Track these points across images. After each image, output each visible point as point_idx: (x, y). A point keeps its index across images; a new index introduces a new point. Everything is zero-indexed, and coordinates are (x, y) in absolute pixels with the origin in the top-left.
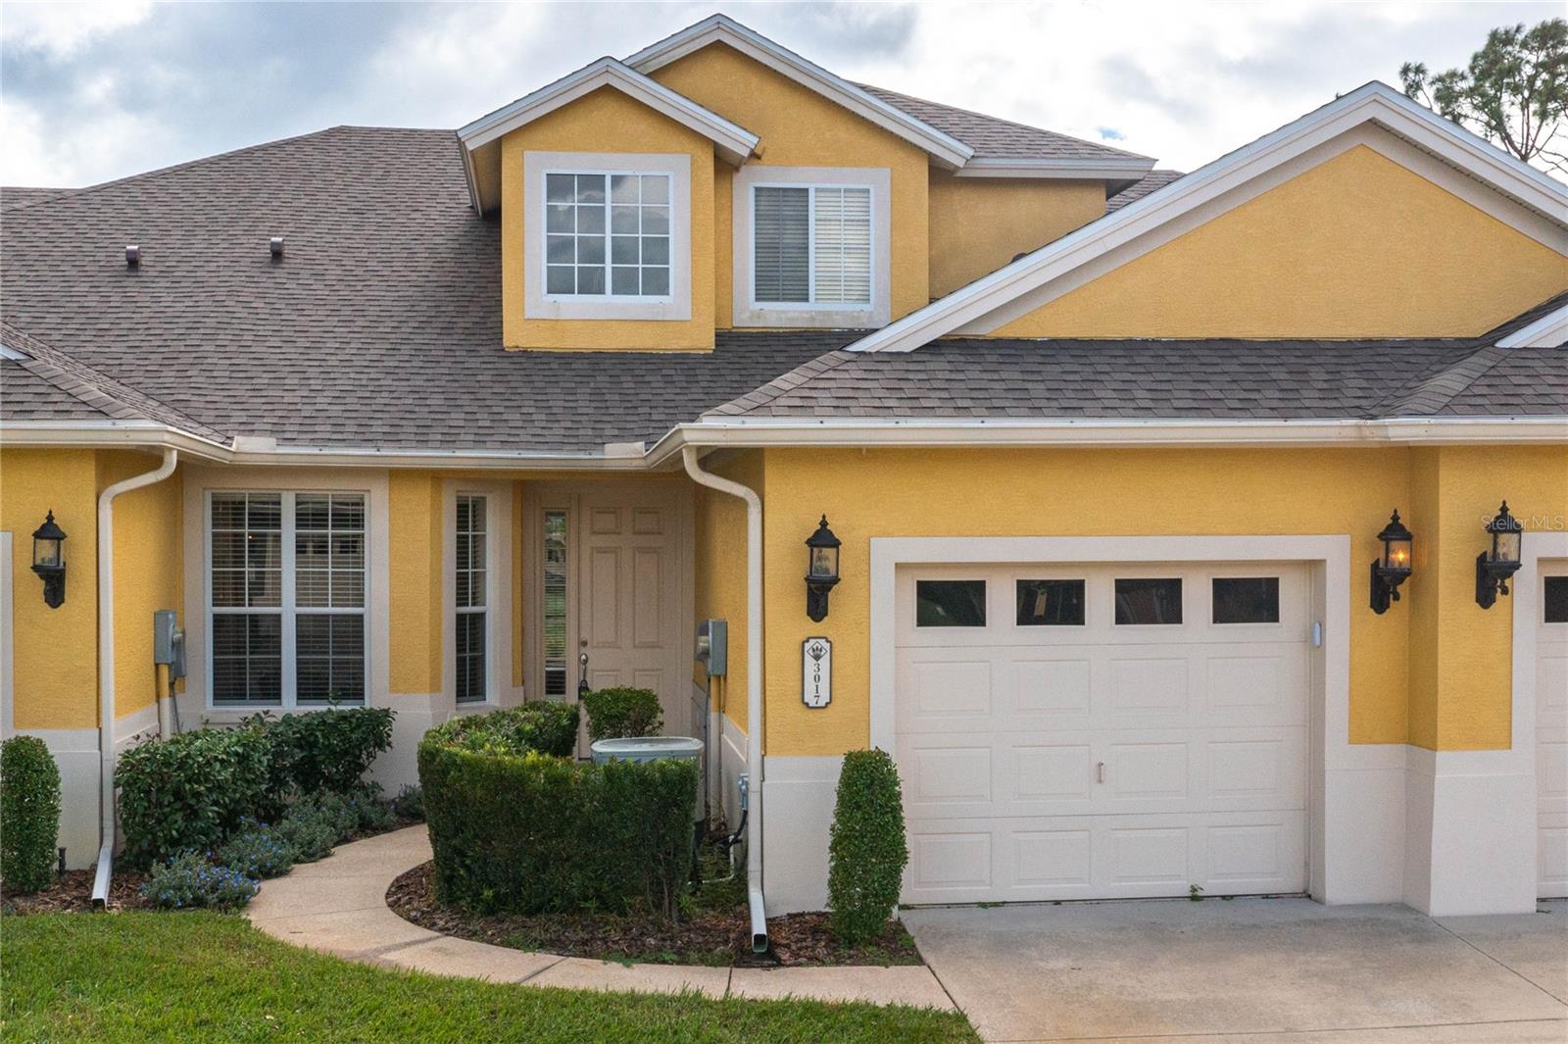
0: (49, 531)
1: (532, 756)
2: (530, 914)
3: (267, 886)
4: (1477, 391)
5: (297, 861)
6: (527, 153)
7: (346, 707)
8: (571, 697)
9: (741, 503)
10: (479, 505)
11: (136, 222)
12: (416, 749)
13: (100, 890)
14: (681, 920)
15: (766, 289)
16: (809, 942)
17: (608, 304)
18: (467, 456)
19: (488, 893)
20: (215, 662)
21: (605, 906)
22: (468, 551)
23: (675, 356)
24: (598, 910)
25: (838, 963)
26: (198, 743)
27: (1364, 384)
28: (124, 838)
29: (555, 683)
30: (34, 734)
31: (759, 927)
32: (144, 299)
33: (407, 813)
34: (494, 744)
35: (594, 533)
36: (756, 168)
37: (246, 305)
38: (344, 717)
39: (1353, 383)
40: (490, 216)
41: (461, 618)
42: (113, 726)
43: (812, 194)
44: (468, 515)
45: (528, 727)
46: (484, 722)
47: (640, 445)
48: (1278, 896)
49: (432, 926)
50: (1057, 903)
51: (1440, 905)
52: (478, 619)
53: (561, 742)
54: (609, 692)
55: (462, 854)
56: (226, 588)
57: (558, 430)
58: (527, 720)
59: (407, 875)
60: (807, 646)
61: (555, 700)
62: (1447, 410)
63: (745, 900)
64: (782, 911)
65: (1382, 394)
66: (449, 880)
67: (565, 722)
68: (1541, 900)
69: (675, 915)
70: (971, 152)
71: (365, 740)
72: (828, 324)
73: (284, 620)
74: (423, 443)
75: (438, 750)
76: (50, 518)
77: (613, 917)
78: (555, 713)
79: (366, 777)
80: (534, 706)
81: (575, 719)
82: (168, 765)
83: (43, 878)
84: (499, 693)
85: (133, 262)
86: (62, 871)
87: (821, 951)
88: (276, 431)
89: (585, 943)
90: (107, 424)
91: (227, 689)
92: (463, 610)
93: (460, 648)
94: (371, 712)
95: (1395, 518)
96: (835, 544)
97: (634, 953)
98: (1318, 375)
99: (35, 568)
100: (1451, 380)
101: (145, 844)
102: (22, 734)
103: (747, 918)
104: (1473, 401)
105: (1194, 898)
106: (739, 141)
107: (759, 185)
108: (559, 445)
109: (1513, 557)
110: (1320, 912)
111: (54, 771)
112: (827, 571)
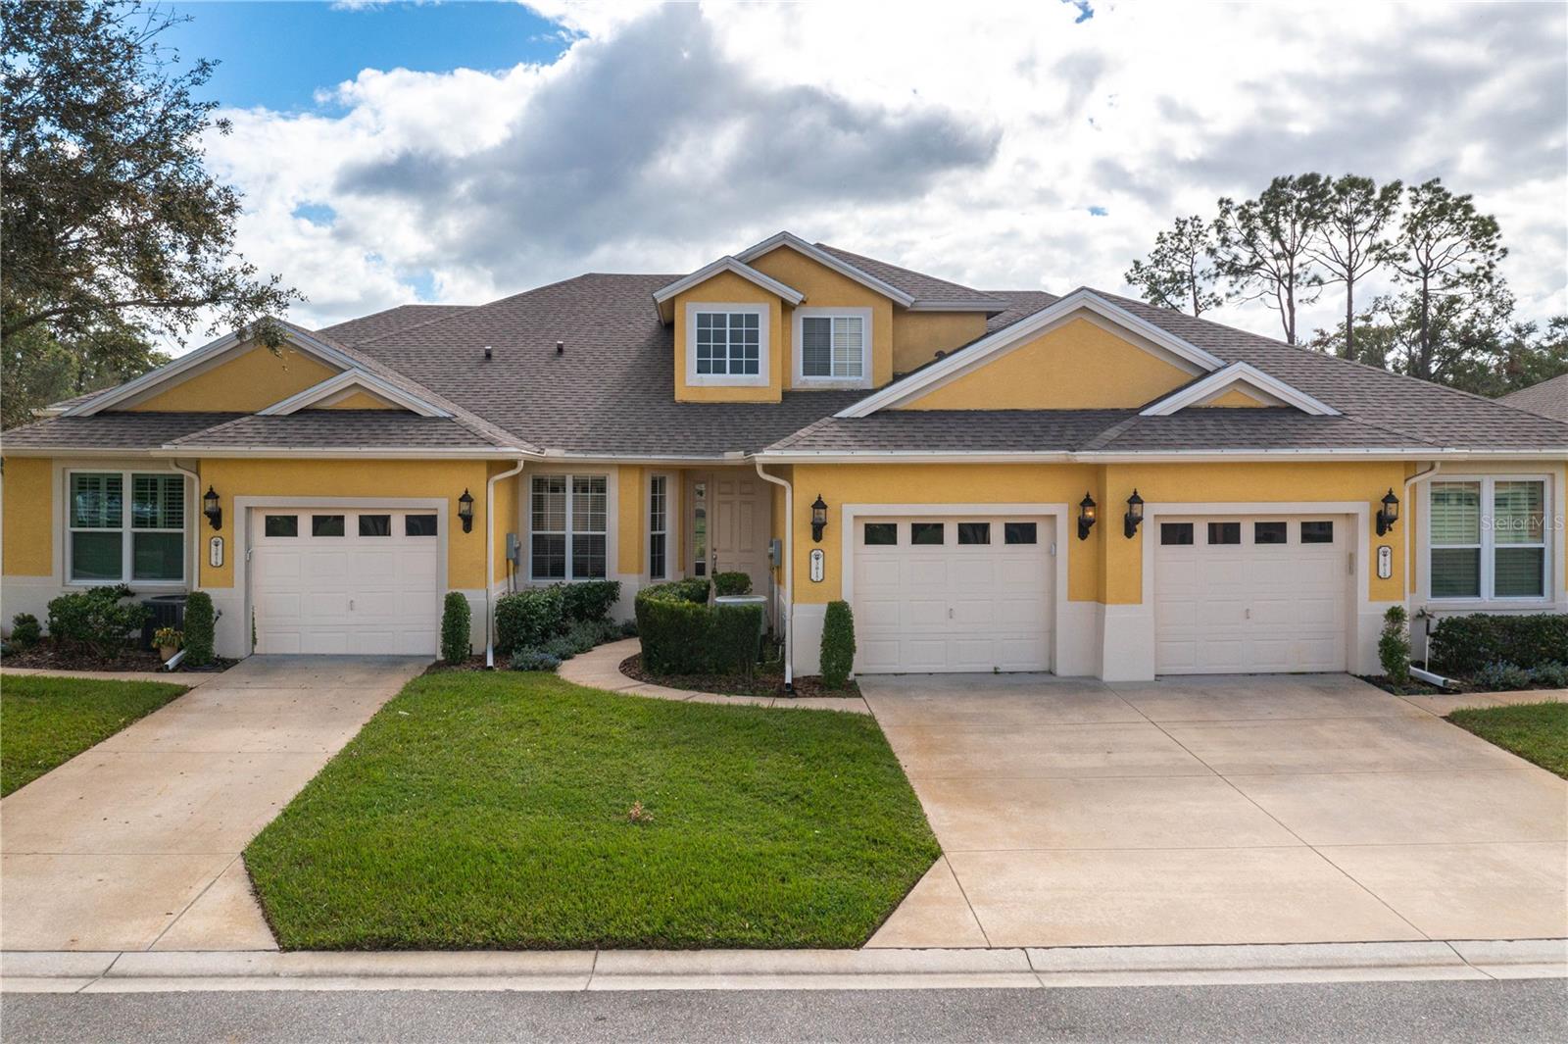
0: (466, 498)
1: (687, 602)
2: (686, 674)
3: (565, 663)
4: (1123, 438)
5: (576, 653)
6: (687, 303)
7: (597, 580)
8: (708, 576)
9: (783, 487)
10: (662, 480)
11: (487, 332)
12: (633, 600)
13: (490, 662)
14: (754, 678)
15: (808, 370)
16: (811, 688)
17: (728, 379)
18: (657, 458)
19: (666, 665)
20: (533, 558)
21: (719, 672)
22: (657, 504)
23: (761, 404)
24: (716, 673)
25: (823, 696)
26: (532, 596)
27: (1075, 433)
28: (498, 641)
29: (700, 569)
30: (460, 591)
31: (788, 680)
32: (495, 375)
33: (628, 632)
34: (670, 598)
35: (719, 493)
36: (804, 308)
37: (546, 378)
38: (597, 585)
39: (1070, 432)
40: (668, 327)
41: (653, 537)
42: (493, 588)
43: (832, 321)
44: (657, 486)
45: (686, 590)
46: (664, 588)
47: (742, 453)
48: (1036, 673)
49: (641, 680)
50: (931, 674)
51: (1108, 676)
52: (662, 538)
53: (702, 597)
54: (727, 574)
55: (655, 648)
56: (538, 521)
57: (702, 444)
58: (685, 587)
59: (629, 659)
60: (813, 554)
61: (700, 578)
62: (1106, 447)
63: (784, 671)
64: (799, 675)
65: (1082, 438)
66: (649, 659)
67: (704, 588)
68: (1157, 676)
69: (751, 675)
70: (913, 299)
71: (607, 596)
72: (840, 387)
73: (567, 537)
74: (636, 451)
75: (644, 600)
76: (467, 492)
77: (723, 676)
78: (699, 584)
79: (607, 615)
80: (689, 581)
81: (708, 587)
82: (520, 606)
83: (463, 657)
84: (671, 574)
85: (488, 355)
86: (470, 655)
87: (816, 691)
88: (564, 446)
89: (710, 687)
90: (492, 449)
91: (538, 572)
92: (654, 533)
93: (653, 552)
94: (610, 583)
95: (1088, 496)
96: (825, 507)
97: (732, 691)
98: (1054, 428)
99: (460, 515)
100: (1112, 433)
101: (508, 643)
102: (454, 591)
103: (784, 678)
104: (1119, 443)
105: (996, 673)
106: (794, 297)
107: (806, 316)
108: (702, 453)
109: (1139, 515)
110: (1054, 679)
111: (468, 608)
112: (821, 519)
